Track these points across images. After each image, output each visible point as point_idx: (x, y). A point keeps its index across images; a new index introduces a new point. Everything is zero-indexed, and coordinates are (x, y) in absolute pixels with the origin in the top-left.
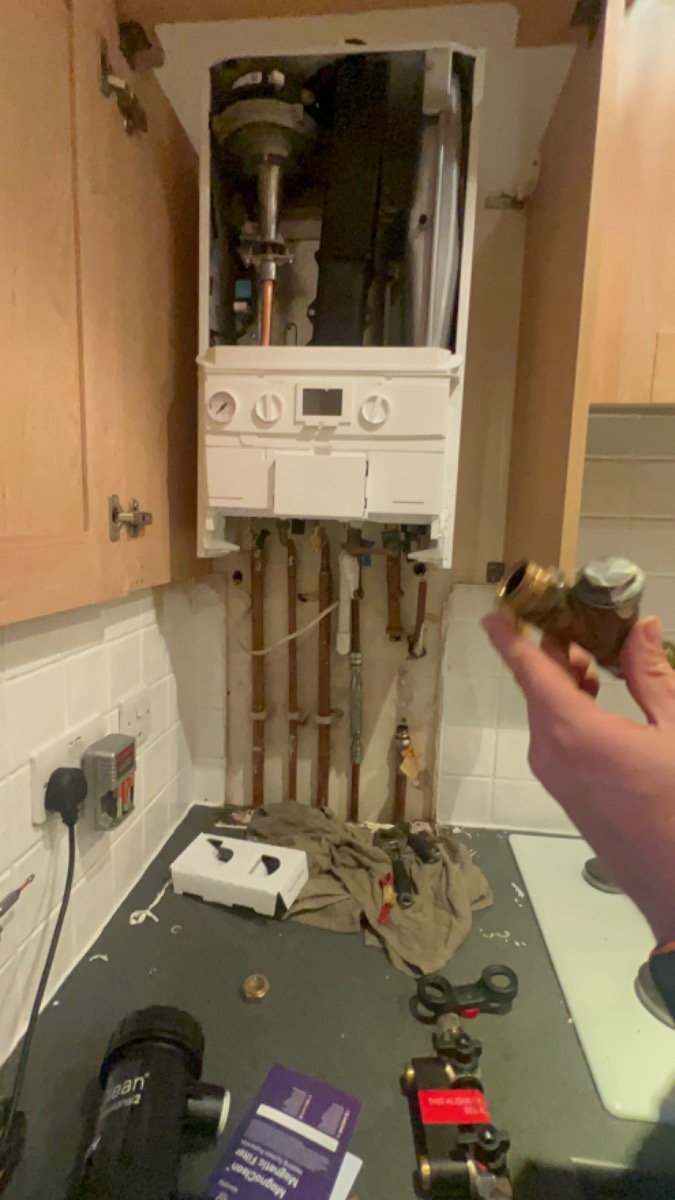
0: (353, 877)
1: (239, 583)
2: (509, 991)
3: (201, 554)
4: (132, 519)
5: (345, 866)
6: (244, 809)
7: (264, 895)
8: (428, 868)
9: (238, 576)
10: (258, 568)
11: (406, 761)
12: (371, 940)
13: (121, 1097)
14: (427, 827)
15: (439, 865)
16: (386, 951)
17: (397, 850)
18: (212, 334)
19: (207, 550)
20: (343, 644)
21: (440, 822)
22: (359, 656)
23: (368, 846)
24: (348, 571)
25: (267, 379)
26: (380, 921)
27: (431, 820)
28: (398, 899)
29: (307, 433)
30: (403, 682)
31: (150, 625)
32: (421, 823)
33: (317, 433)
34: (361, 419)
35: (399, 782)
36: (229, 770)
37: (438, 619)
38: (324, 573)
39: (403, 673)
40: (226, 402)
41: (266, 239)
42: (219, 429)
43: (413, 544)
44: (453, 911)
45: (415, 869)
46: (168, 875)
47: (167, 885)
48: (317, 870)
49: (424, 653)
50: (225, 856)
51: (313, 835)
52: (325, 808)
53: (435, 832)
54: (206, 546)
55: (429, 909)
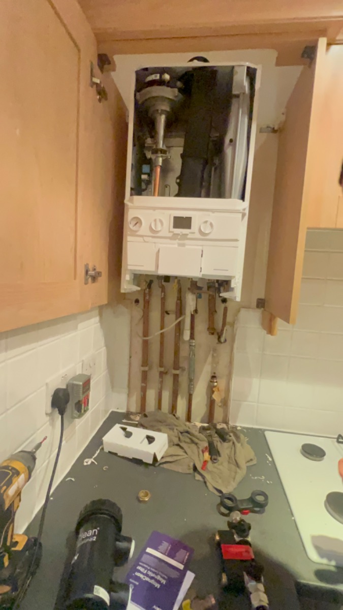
0: (189, 447)
1: (138, 304)
2: (264, 502)
3: (122, 291)
4: (94, 275)
5: (185, 442)
6: (137, 414)
7: (148, 453)
8: (226, 445)
9: (137, 301)
10: (147, 298)
11: (216, 393)
12: (198, 477)
13: (87, 538)
14: (224, 426)
15: (231, 443)
16: (205, 483)
17: (210, 436)
18: (132, 189)
19: (125, 289)
20: (187, 336)
21: (231, 424)
22: (194, 341)
23: (197, 433)
24: (190, 301)
25: (157, 211)
26: (202, 468)
27: (226, 423)
28: (211, 459)
29: (174, 237)
30: (215, 355)
31: (97, 323)
32: (222, 424)
33: (179, 237)
34: (200, 231)
35: (211, 404)
36: (129, 395)
37: (232, 325)
38: (179, 301)
39: (215, 350)
40: (138, 221)
41: (158, 147)
42: (134, 233)
43: (222, 289)
44: (237, 465)
45: (219, 444)
46: (101, 443)
47: (100, 448)
48: (172, 443)
49: (225, 341)
50: (128, 435)
51: (170, 427)
52: (176, 415)
53: (228, 428)
54: (125, 287)
55: (226, 464)
